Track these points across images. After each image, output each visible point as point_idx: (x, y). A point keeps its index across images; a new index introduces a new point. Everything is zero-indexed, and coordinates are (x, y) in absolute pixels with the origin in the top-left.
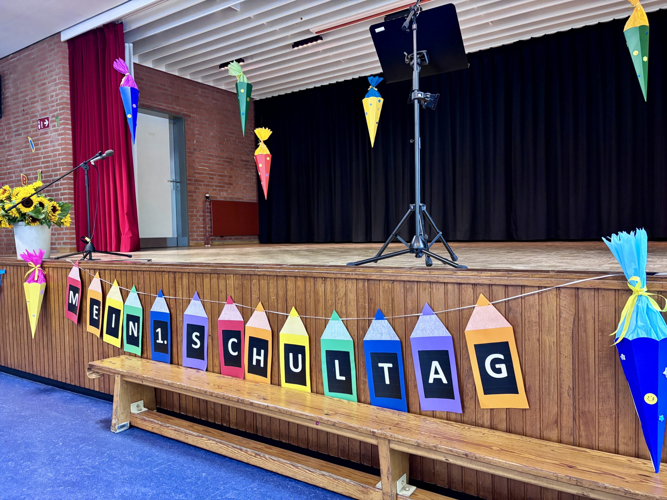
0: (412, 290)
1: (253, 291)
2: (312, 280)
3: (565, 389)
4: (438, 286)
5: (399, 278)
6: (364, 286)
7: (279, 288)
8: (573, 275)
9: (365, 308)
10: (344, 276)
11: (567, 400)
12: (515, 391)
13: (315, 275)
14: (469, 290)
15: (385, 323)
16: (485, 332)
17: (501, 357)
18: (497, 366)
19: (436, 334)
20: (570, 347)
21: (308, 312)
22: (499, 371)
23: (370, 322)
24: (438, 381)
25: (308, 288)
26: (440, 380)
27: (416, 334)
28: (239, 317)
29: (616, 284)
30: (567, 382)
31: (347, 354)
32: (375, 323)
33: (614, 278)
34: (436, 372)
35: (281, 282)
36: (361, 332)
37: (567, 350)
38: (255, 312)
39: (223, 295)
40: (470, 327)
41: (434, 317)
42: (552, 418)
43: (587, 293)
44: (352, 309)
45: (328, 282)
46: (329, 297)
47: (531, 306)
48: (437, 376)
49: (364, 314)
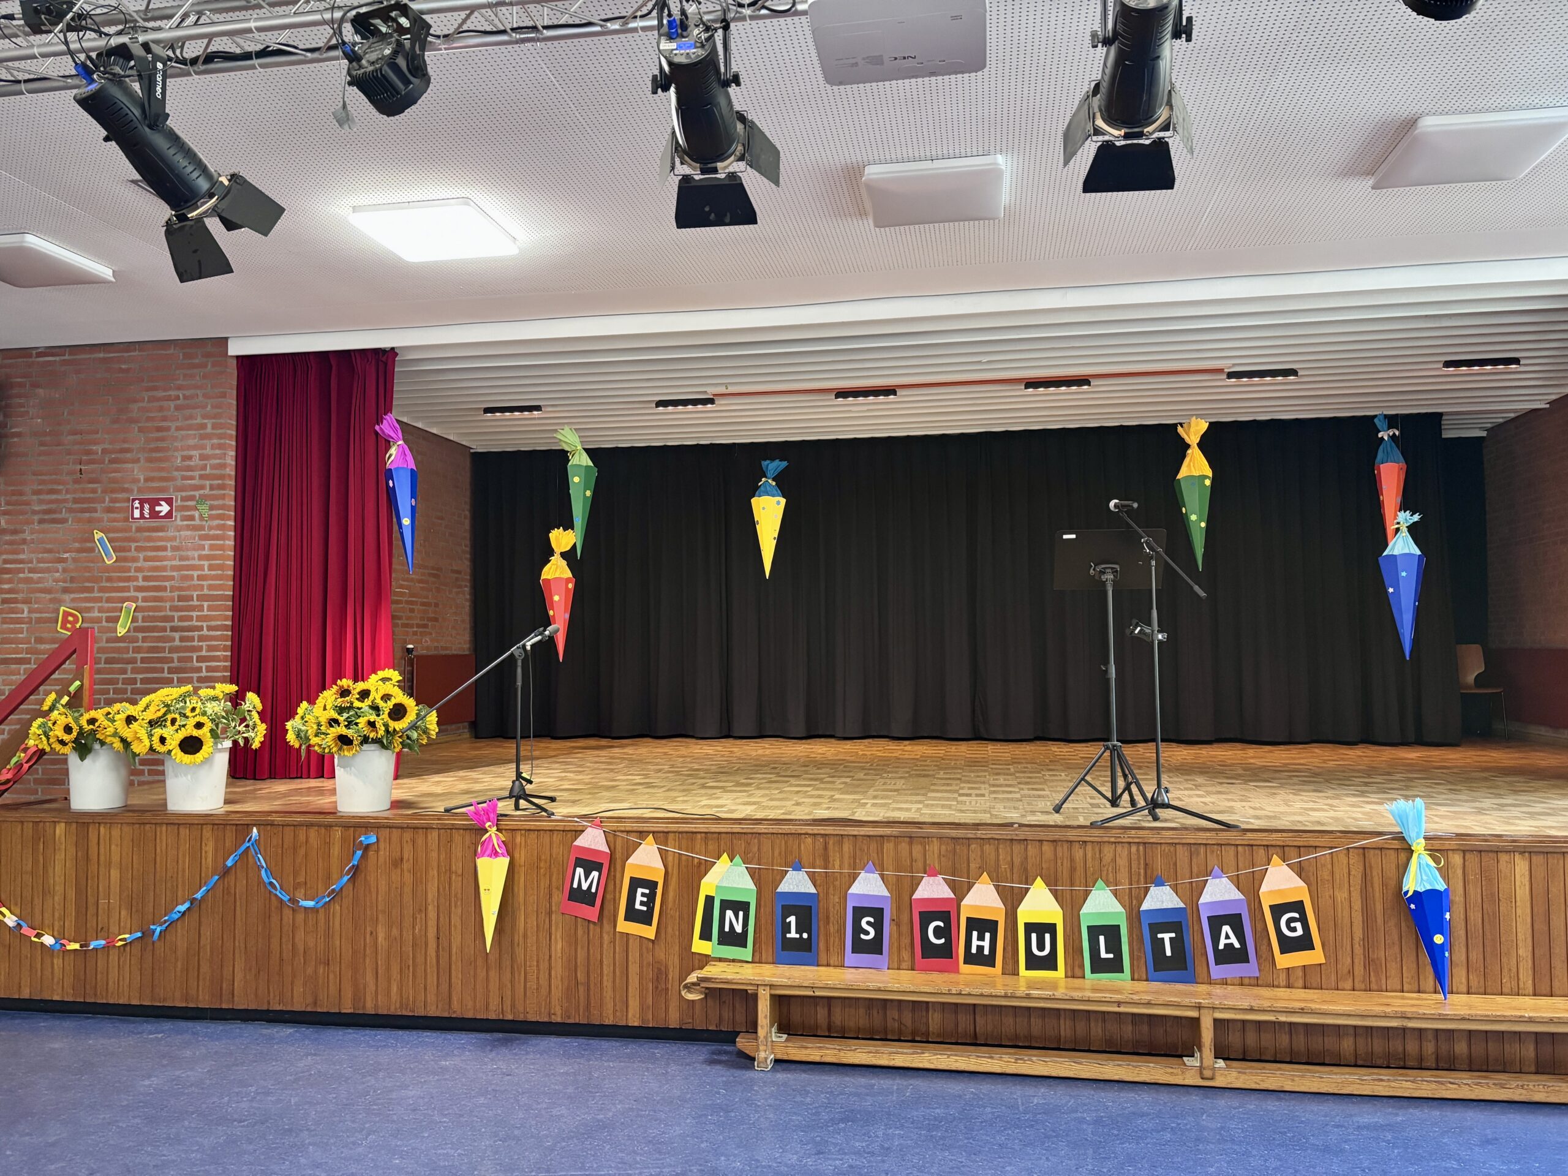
0: (1198, 854)
1: (971, 859)
2: (1065, 846)
3: (1357, 939)
4: (1228, 848)
5: (1184, 841)
6: (1138, 850)
7: (1015, 856)
8: (1359, 836)
9: (1139, 874)
10: (1113, 840)
11: (1358, 950)
12: (1311, 947)
13: (1072, 838)
14: (1262, 851)
15: (1167, 890)
16: (1280, 892)
17: (1296, 915)
18: (1292, 925)
19: (1227, 897)
20: (1359, 902)
21: (1059, 883)
22: (1294, 930)
23: (1147, 890)
24: (1229, 946)
25: (1060, 854)
26: (1232, 944)
27: (1206, 898)
28: (947, 893)
29: (1396, 844)
30: (1358, 934)
31: (1117, 928)
32: (1153, 890)
33: (1393, 839)
34: (1227, 937)
35: (1017, 848)
36: (1134, 902)
37: (1357, 905)
38: (976, 885)
39: (920, 864)
40: (1264, 888)
41: (1225, 880)
42: (1345, 971)
43: (1372, 851)
44: (1123, 876)
45: (1089, 847)
46: (1089, 863)
47: (1323, 866)
48: (1228, 941)
49: (1138, 882)
